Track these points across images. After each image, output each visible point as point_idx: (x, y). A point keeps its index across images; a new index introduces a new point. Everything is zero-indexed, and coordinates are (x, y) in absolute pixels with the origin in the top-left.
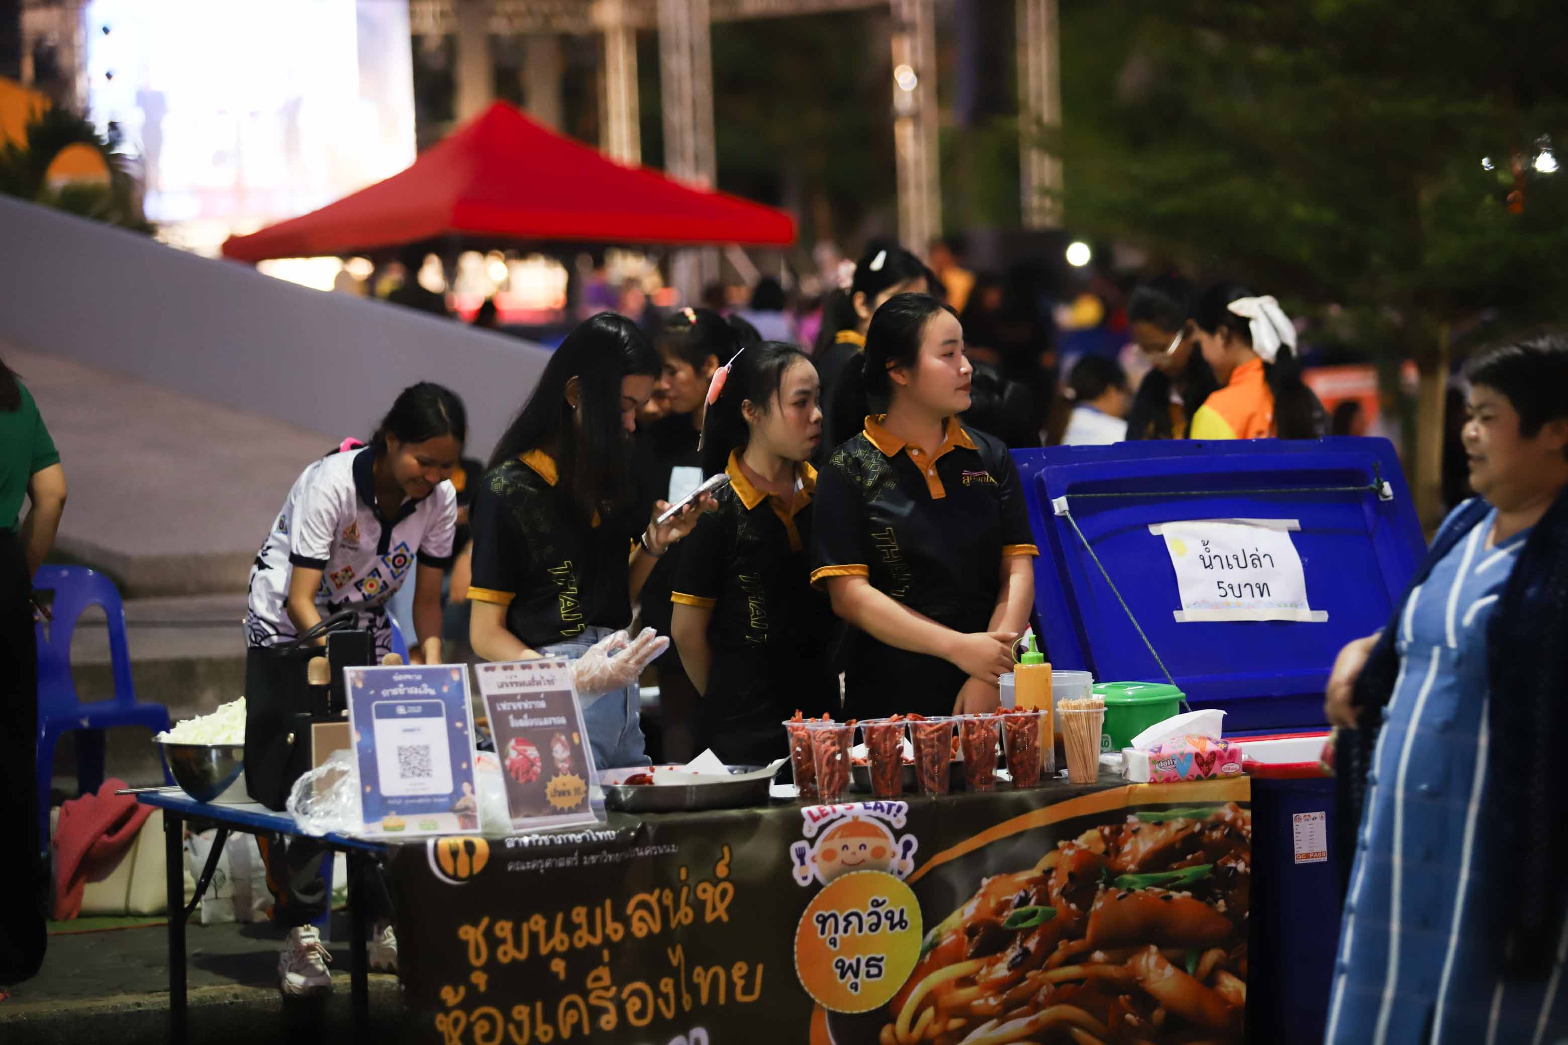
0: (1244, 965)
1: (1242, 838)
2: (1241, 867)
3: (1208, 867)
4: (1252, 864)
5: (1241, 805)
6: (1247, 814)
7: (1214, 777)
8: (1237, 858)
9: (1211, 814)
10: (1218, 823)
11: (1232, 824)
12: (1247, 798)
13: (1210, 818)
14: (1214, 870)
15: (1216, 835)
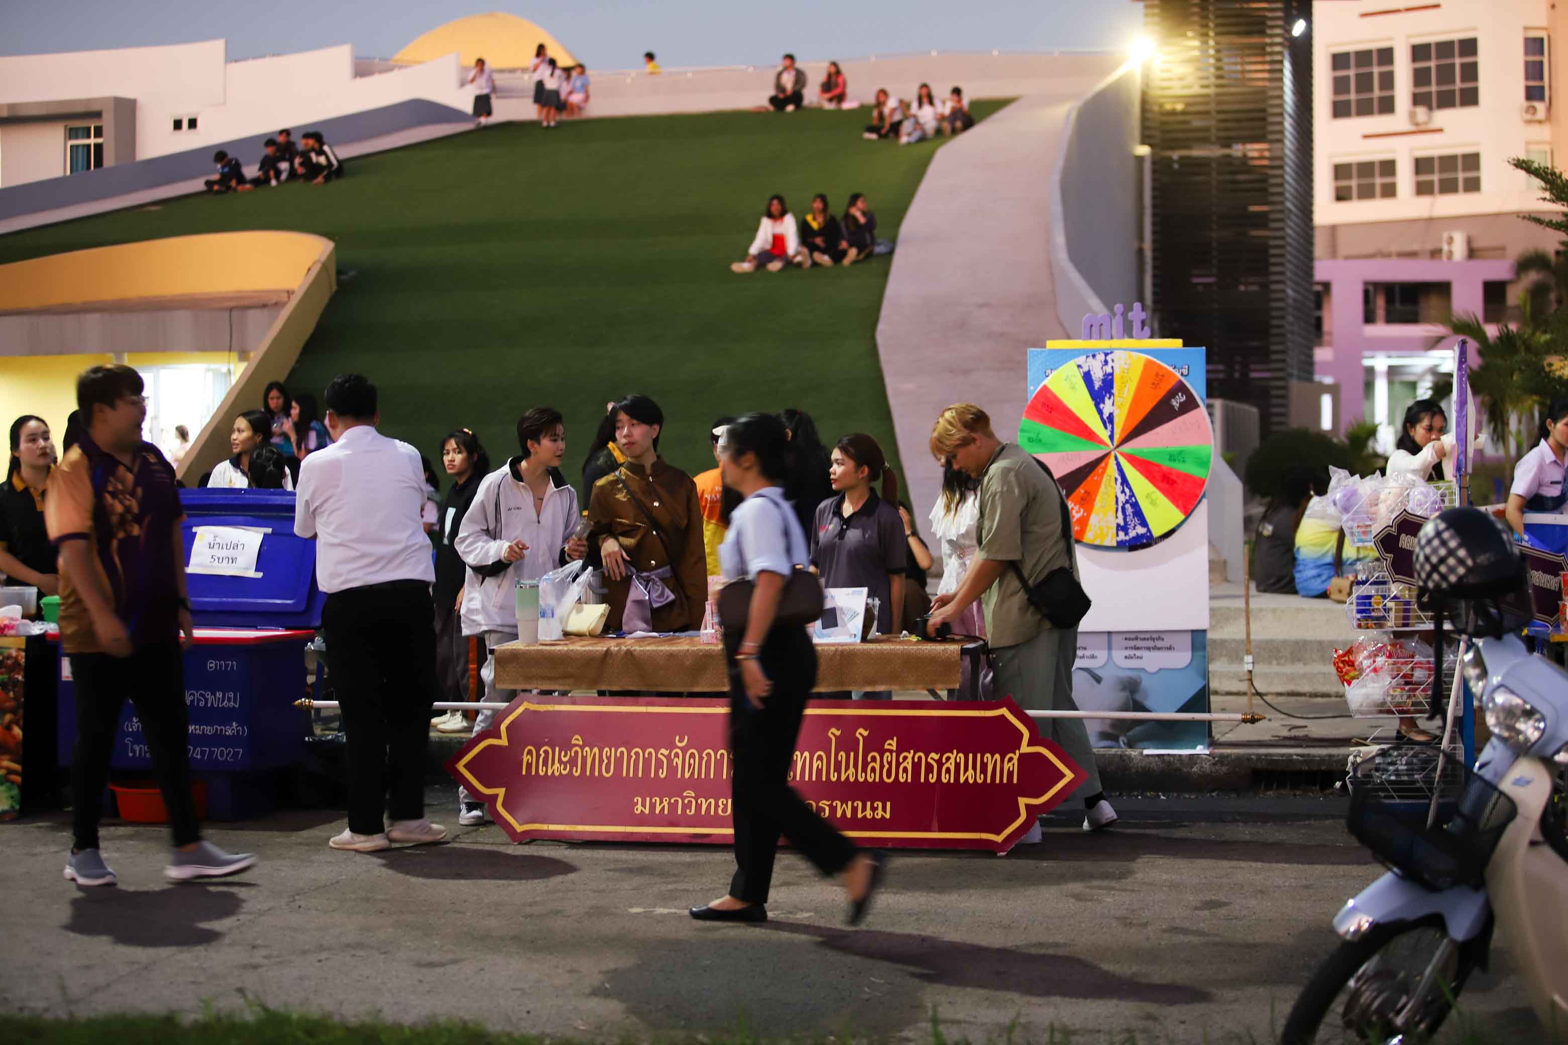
0: (21, 723)
1: (19, 665)
2: (20, 678)
3: (6, 676)
4: (24, 677)
5: (19, 649)
6: (23, 654)
7: (6, 636)
8: (18, 674)
9: (6, 652)
10: (9, 657)
11: (16, 658)
12: (23, 647)
13: (6, 654)
14: (9, 678)
15: (9, 662)
